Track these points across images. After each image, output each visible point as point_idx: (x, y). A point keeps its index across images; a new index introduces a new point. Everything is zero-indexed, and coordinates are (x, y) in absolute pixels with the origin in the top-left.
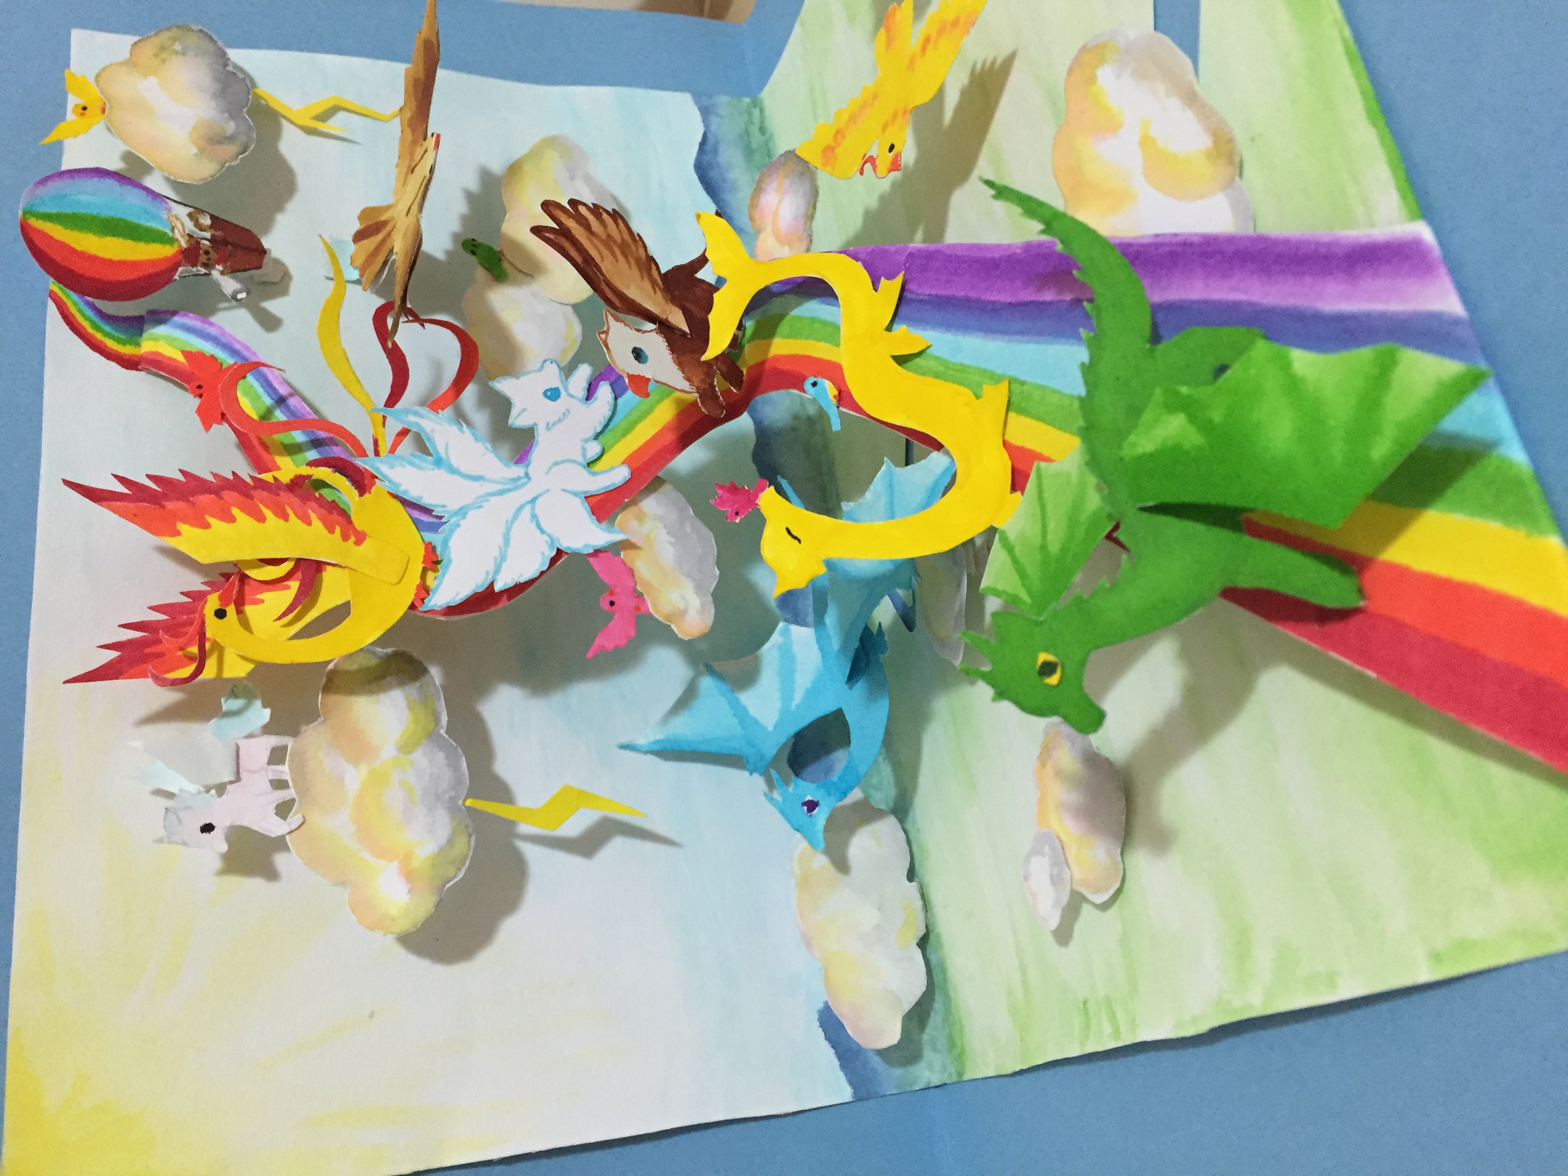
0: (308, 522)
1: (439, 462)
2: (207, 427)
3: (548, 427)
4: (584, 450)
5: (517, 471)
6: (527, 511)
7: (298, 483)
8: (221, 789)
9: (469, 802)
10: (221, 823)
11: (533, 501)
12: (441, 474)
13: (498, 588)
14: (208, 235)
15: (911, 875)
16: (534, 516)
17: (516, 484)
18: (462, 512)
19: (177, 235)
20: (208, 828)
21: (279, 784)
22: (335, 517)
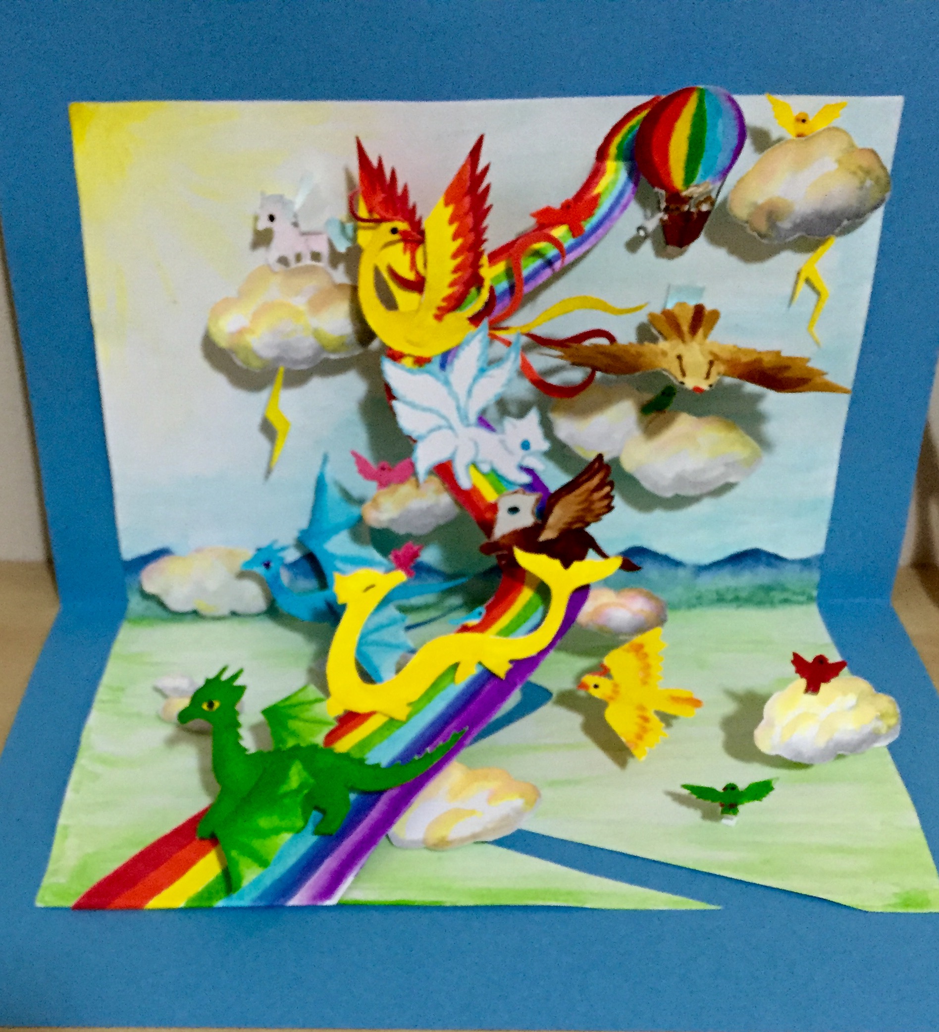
0: (452, 285)
1: (482, 371)
2: (534, 215)
3: (502, 442)
4: (484, 462)
5: (473, 417)
6: (443, 422)
7: (477, 281)
8: (296, 225)
9: (282, 370)
10: (275, 226)
11: (451, 427)
12: (474, 371)
13: (394, 403)
14: (693, 210)
15: (234, 614)
16: (439, 428)
17: (464, 418)
18: (447, 383)
19: (691, 189)
20: (272, 218)
21: (298, 258)
22: (453, 303)
